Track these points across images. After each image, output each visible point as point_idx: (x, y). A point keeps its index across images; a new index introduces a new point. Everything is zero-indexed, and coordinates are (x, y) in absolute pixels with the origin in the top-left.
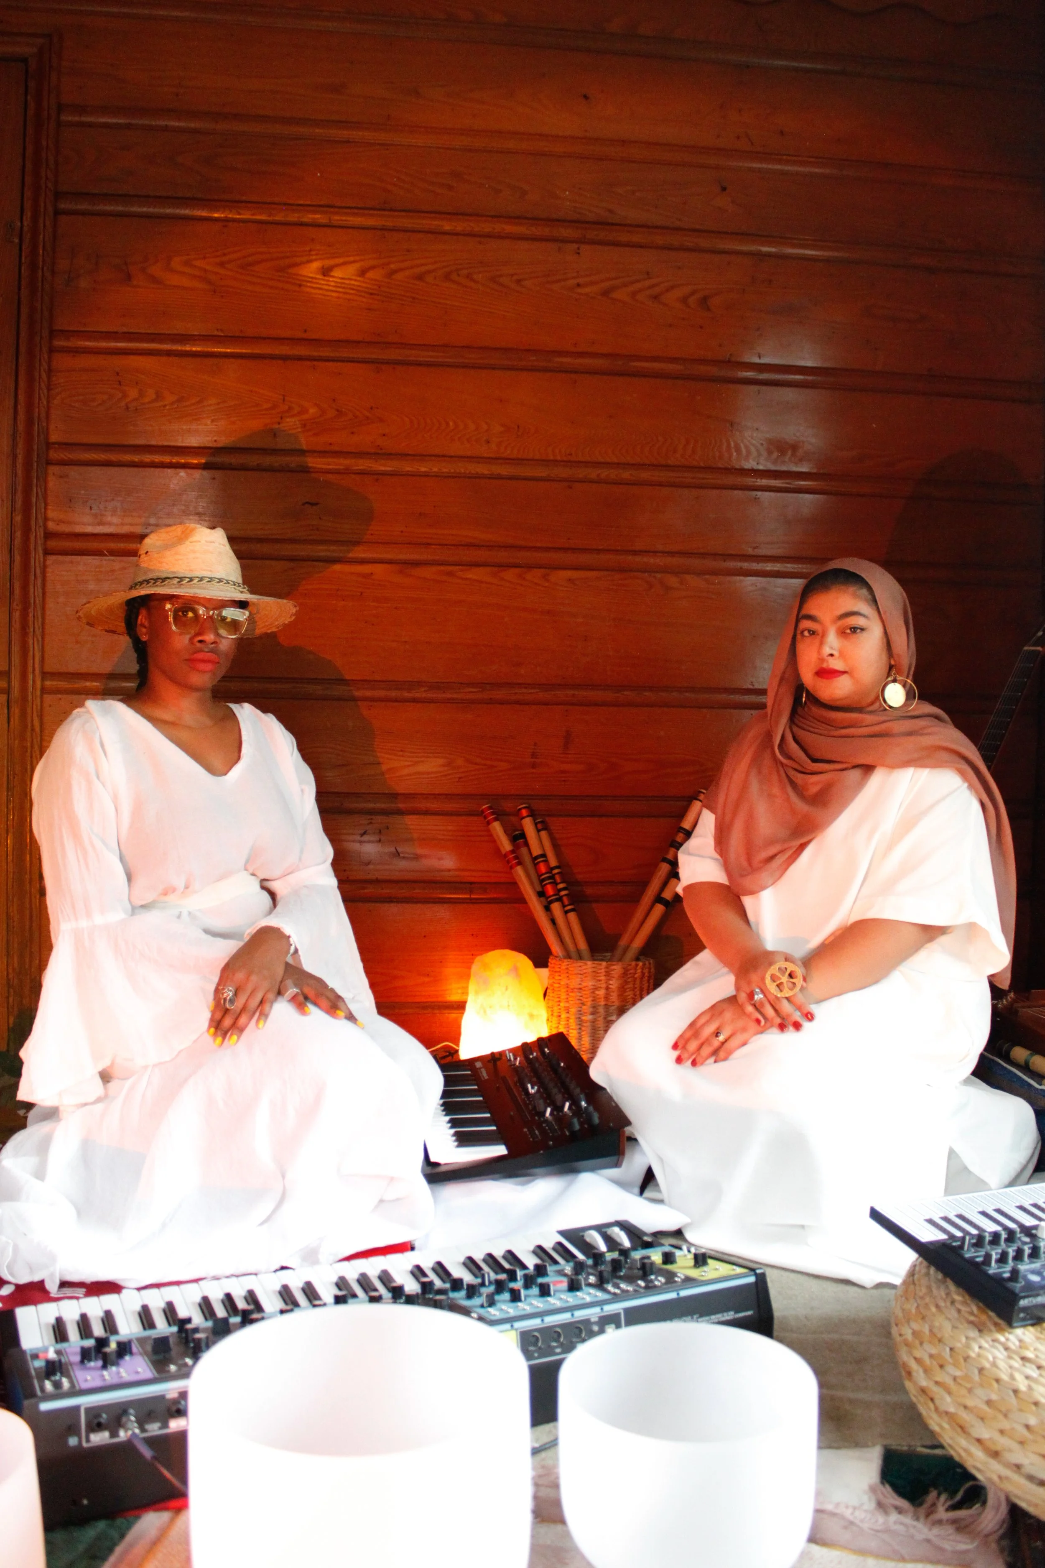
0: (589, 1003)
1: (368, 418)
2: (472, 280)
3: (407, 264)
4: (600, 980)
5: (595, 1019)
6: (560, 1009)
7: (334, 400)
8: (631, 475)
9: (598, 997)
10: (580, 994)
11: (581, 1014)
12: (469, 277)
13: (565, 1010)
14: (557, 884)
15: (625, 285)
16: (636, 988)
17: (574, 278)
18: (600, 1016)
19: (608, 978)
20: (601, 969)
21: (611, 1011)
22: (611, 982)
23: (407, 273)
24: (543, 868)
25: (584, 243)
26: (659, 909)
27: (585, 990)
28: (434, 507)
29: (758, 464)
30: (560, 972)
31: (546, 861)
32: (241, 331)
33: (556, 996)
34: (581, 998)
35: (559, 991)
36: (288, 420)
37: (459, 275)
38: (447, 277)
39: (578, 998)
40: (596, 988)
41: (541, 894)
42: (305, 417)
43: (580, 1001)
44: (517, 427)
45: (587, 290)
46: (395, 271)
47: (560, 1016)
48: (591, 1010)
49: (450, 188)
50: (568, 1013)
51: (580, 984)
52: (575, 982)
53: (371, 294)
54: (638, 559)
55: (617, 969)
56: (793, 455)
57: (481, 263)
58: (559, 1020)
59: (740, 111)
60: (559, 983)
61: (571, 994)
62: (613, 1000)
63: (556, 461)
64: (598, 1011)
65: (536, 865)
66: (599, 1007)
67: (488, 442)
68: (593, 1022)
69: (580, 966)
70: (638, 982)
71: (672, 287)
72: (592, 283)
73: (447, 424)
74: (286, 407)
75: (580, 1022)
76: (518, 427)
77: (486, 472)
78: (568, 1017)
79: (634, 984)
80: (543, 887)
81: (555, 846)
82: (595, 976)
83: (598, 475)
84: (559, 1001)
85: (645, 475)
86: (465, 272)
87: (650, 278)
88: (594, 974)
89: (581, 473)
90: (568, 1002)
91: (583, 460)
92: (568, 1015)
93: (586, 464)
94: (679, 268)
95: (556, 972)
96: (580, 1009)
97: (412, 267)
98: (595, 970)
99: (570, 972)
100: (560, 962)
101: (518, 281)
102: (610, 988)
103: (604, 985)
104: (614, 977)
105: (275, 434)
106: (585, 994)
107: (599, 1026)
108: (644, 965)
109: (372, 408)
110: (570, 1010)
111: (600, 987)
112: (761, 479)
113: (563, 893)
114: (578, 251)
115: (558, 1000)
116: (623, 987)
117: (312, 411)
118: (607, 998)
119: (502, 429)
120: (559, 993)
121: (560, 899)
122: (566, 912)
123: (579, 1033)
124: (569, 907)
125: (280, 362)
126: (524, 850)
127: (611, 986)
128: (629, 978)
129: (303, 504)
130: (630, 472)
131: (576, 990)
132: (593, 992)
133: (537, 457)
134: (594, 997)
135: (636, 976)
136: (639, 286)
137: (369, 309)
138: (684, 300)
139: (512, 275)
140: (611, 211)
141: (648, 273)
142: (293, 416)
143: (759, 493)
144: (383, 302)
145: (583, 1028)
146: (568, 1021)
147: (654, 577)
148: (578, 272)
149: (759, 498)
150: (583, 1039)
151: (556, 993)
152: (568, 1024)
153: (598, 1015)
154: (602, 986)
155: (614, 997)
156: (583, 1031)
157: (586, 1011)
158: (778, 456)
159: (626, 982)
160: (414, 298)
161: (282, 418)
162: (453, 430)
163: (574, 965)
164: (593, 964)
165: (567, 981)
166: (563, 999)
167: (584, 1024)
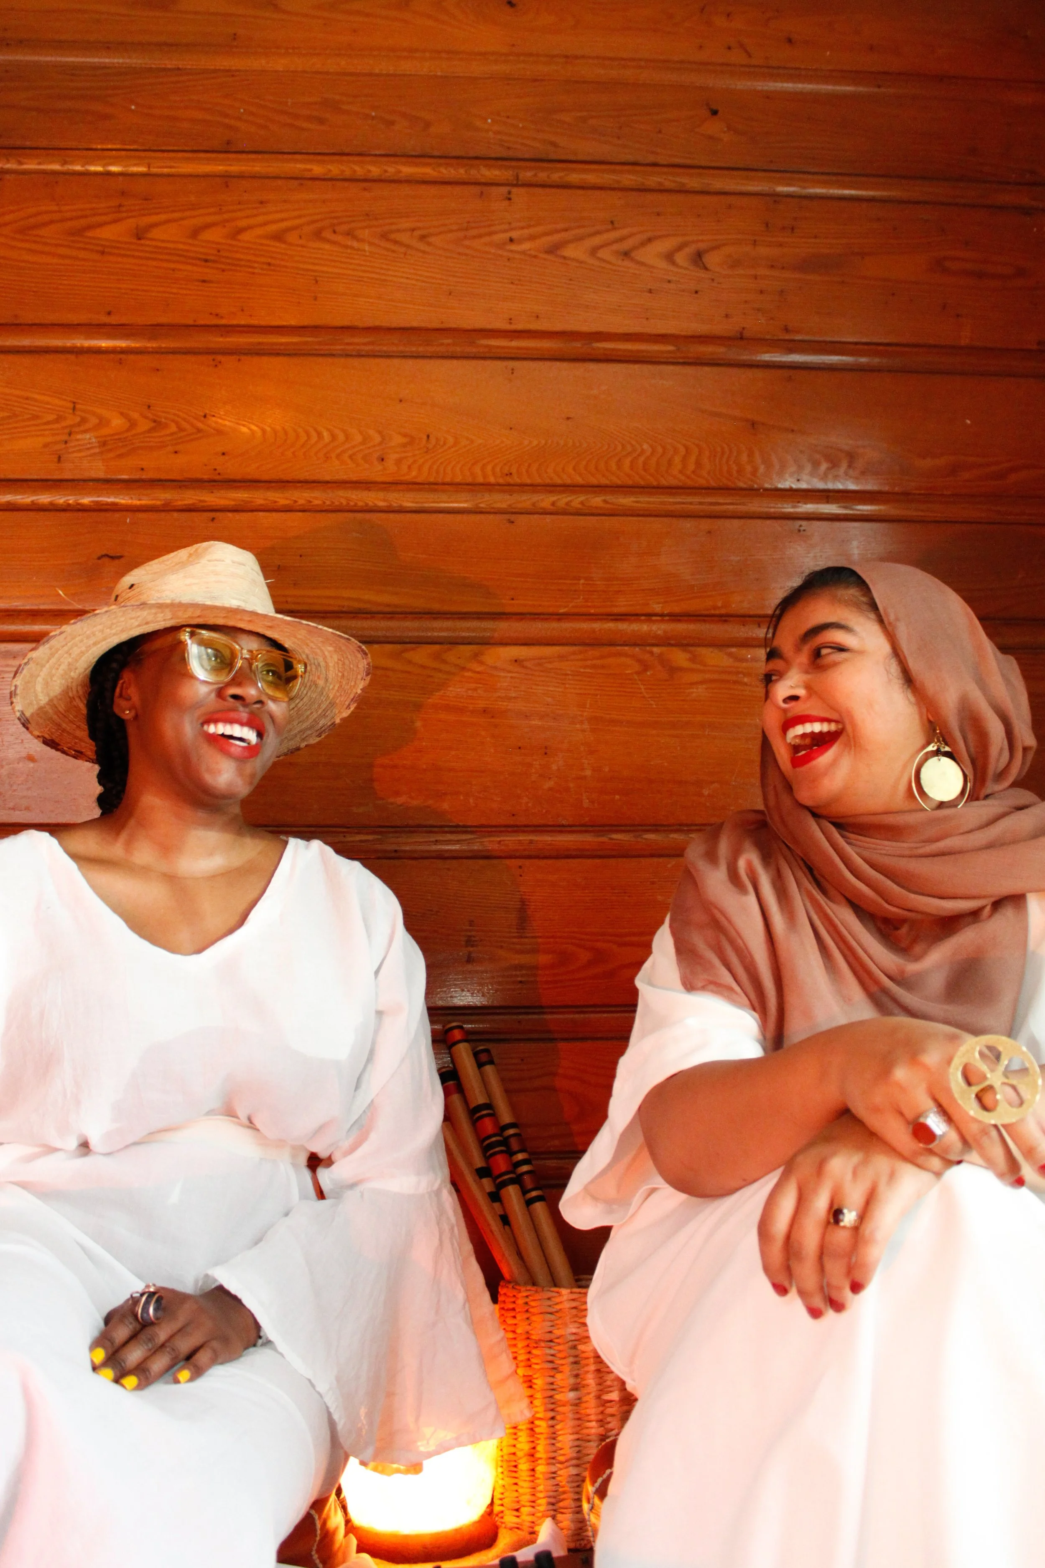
1: (199, 430)
2: (355, 238)
3: (260, 219)
5: (579, 1399)
7: (149, 407)
8: (605, 501)
9: (584, 1355)
10: (552, 1352)
12: (349, 234)
13: (525, 1382)
14: (512, 1153)
15: (580, 238)
17: (505, 231)
18: (589, 1393)
21: (608, 1383)
23: (259, 231)
24: (490, 1128)
25: (516, 185)
27: (559, 1344)
28: (301, 556)
29: (798, 480)
30: (514, 1309)
31: (496, 1117)
32: (16, 316)
35: (515, 1345)
36: (79, 437)
37: (335, 232)
38: (318, 235)
39: (551, 1358)
41: (487, 1172)
42: (105, 431)
43: (550, 1365)
44: (425, 437)
45: (526, 246)
46: (241, 231)
48: (572, 1381)
49: (321, 121)
50: (531, 1387)
51: (550, 1332)
52: (540, 1329)
53: (206, 261)
54: (623, 626)
56: (850, 466)
57: (367, 215)
59: (728, 15)
60: (514, 1332)
61: (535, 1352)
63: (489, 484)
64: (584, 1382)
65: (475, 1123)
66: (585, 1376)
67: (383, 460)
68: (576, 1405)
69: (549, 1299)
71: (650, 240)
72: (532, 238)
73: (320, 435)
74: (78, 419)
75: (553, 1405)
76: (428, 436)
77: (381, 504)
78: (531, 1396)
80: (491, 1159)
82: (576, 1316)
83: (553, 504)
85: (626, 501)
86: (345, 228)
87: (614, 229)
88: (574, 1312)
89: (525, 500)
90: (530, 1366)
91: (529, 481)
92: (530, 1392)
93: (534, 487)
94: (658, 214)
95: (508, 1310)
96: (551, 1380)
97: (265, 224)
98: (574, 1304)
99: (531, 1310)
100: (515, 1292)
101: (423, 238)
105: (59, 458)
106: (560, 1351)
107: (588, 1411)
109: (205, 416)
110: (535, 1381)
112: (806, 503)
113: (525, 1168)
114: (509, 196)
117: (117, 422)
119: (404, 440)
121: (518, 1180)
122: (529, 1203)
124: (534, 1194)
125: (72, 357)
129: (99, 558)
130: (603, 498)
131: (543, 1344)
132: (574, 1348)
133: (459, 479)
134: (576, 1356)
136: (597, 240)
137: (204, 281)
138: (669, 257)
139: (413, 230)
140: (554, 144)
141: (612, 222)
142: (86, 431)
143: (804, 523)
144: (223, 271)
145: (558, 1417)
147: (652, 653)
148: (510, 223)
149: (804, 530)
150: (560, 1438)
153: (585, 1391)
156: (558, 1421)
157: (561, 1383)
158: (828, 469)
160: (269, 264)
161: (70, 434)
162: (328, 444)
163: (537, 1297)
164: (571, 1293)
165: (528, 1328)
166: (522, 1361)
167: (560, 1409)
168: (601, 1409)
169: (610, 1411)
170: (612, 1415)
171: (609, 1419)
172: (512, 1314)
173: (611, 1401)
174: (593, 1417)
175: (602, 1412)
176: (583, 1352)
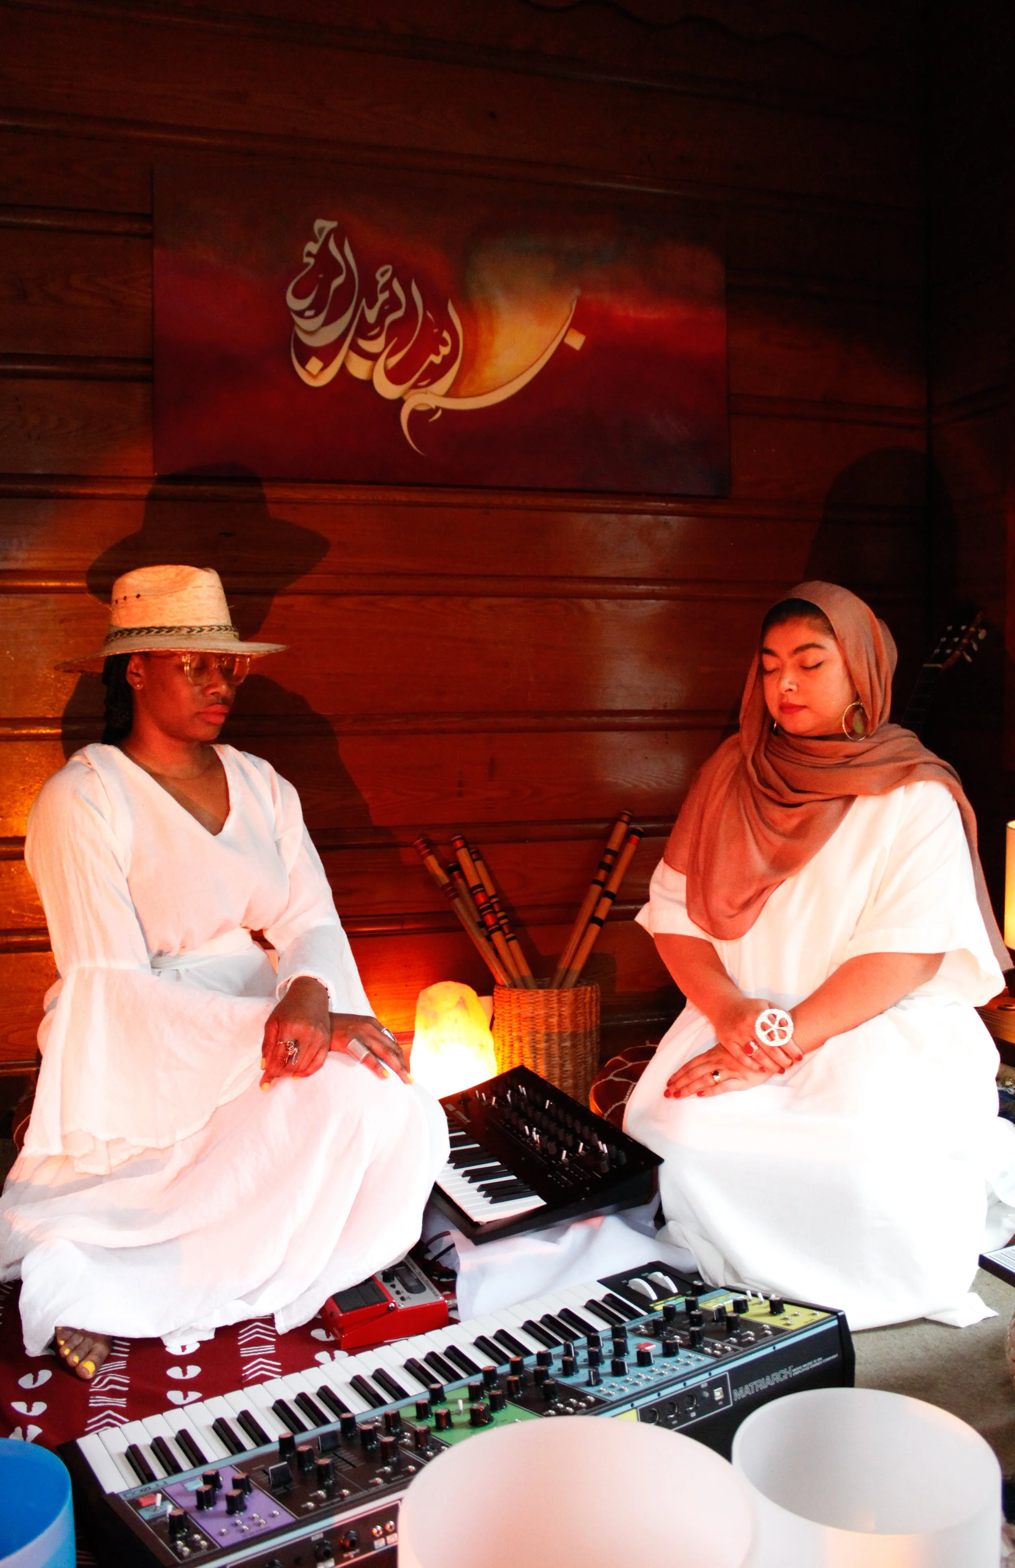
0: (543, 1032)
4: (552, 1008)
6: (512, 1038)
8: (547, 501)
9: (551, 1024)
10: (533, 1023)
11: (535, 1042)
13: (519, 1039)
14: (495, 913)
16: (585, 1013)
19: (561, 1005)
20: (553, 997)
21: (565, 1037)
22: (563, 1009)
24: (481, 899)
26: (595, 928)
27: (538, 1019)
28: (353, 535)
30: (510, 1001)
31: (484, 891)
33: (507, 1026)
34: (534, 1026)
35: (511, 1020)
39: (531, 1026)
40: (549, 1016)
41: (482, 924)
43: (531, 1030)
47: (512, 1045)
48: (545, 1037)
50: (521, 1041)
51: (532, 1013)
52: (527, 1011)
54: (555, 584)
55: (568, 995)
58: (512, 1049)
60: (510, 1013)
61: (524, 1023)
62: (566, 1026)
64: (552, 1038)
65: (473, 896)
66: (552, 1035)
68: (548, 1050)
69: (532, 995)
70: (587, 1006)
75: (534, 1050)
77: (404, 499)
78: (522, 1046)
79: (584, 1009)
80: (482, 917)
81: (490, 873)
82: (546, 1004)
83: (514, 501)
84: (511, 1031)
85: (560, 501)
88: (546, 1001)
90: (521, 1031)
92: (521, 1044)
95: (505, 1002)
96: (533, 1037)
98: (545, 998)
100: (510, 992)
102: (563, 1015)
103: (556, 1013)
104: (565, 1004)
106: (539, 1023)
107: (554, 1053)
108: (592, 989)
110: (523, 1039)
111: (554, 1015)
113: (503, 921)
115: (509, 1029)
116: (574, 1013)
118: (559, 1025)
120: (509, 1023)
121: (500, 928)
122: (508, 940)
123: (534, 1061)
124: (510, 936)
126: (460, 881)
127: (563, 1013)
128: (579, 1003)
129: (220, 535)
131: (528, 1019)
132: (546, 1021)
135: (586, 1000)
143: (668, 517)
145: (538, 1056)
146: (521, 1050)
147: (570, 602)
149: (668, 522)
150: (539, 1067)
151: (506, 1023)
152: (521, 1053)
153: (553, 1042)
154: (554, 1013)
155: (567, 1022)
156: (538, 1059)
157: (540, 1039)
159: (578, 1008)
163: (525, 994)
164: (545, 992)
165: (519, 1011)
166: (515, 1029)
167: (539, 1052)
168: (561, 1051)
169: (567, 1051)
170: (566, 1054)
171: (565, 1056)
172: (509, 1003)
173: (566, 1047)
174: (557, 1055)
175: (562, 1052)
176: (552, 1022)
